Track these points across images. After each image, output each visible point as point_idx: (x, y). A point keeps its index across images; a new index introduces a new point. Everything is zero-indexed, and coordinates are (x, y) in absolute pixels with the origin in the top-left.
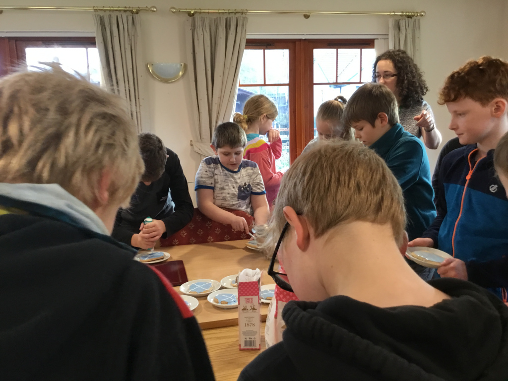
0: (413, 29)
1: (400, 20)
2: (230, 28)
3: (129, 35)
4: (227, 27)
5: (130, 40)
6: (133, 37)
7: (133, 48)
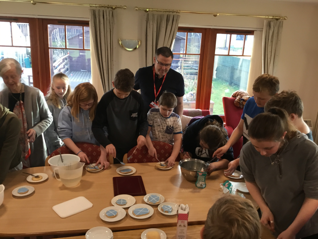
0: (278, 28)
1: (271, 21)
2: (169, 21)
3: (109, 22)
4: (168, 21)
5: (110, 26)
6: (112, 24)
7: (111, 30)
